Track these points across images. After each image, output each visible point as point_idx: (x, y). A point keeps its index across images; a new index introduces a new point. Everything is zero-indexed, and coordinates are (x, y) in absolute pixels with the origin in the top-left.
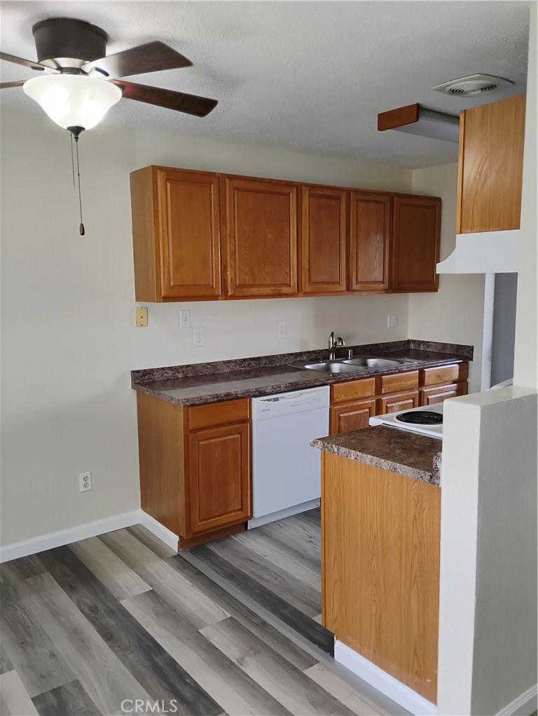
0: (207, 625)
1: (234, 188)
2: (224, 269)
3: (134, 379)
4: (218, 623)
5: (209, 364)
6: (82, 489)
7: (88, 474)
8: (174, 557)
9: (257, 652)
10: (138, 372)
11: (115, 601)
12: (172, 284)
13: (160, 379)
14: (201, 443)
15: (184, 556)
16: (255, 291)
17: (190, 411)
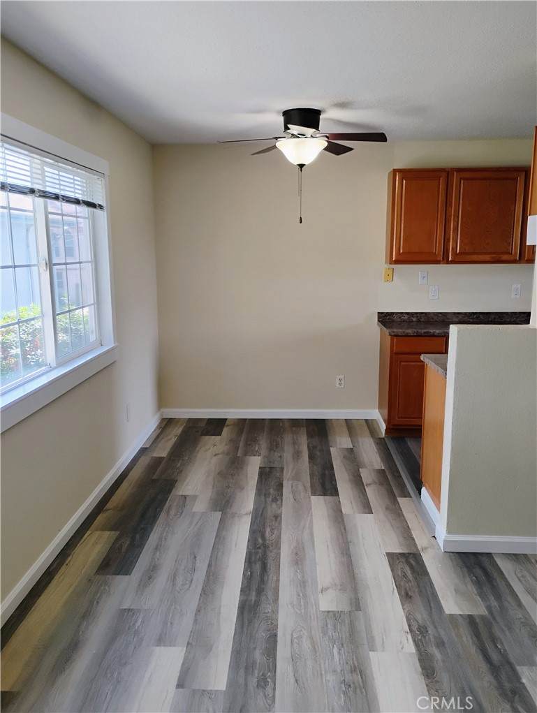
0: (366, 467)
1: (461, 178)
2: (446, 241)
3: (379, 318)
4: (374, 470)
5: (441, 313)
6: (338, 386)
7: (342, 377)
8: (381, 439)
9: (381, 484)
10: (382, 313)
11: (328, 447)
12: (401, 251)
13: (399, 320)
14: (402, 363)
15: (386, 439)
16: (475, 257)
17: (395, 340)
